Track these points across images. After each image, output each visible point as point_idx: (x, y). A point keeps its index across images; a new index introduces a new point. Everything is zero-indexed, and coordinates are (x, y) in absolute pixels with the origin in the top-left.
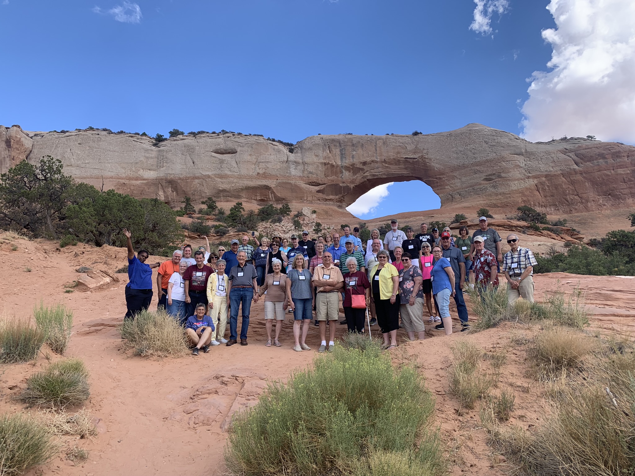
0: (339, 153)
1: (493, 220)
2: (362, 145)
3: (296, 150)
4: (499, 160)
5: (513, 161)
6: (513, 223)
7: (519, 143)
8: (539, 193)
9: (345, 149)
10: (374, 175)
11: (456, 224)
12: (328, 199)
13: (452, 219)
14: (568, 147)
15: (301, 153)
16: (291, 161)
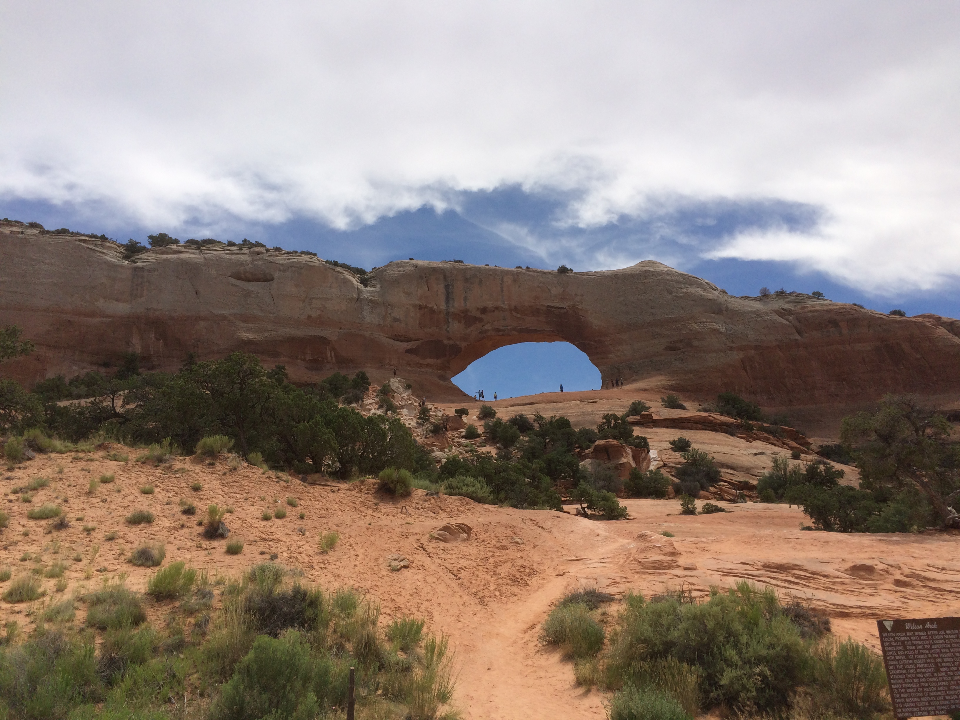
0: (443, 291)
1: (688, 413)
2: (481, 281)
3: (373, 282)
4: (689, 320)
5: (708, 322)
6: (717, 419)
7: (718, 297)
8: (747, 372)
9: (453, 286)
10: (499, 330)
11: (635, 417)
12: (424, 365)
13: (626, 407)
14: (787, 306)
15: (381, 287)
16: (364, 299)
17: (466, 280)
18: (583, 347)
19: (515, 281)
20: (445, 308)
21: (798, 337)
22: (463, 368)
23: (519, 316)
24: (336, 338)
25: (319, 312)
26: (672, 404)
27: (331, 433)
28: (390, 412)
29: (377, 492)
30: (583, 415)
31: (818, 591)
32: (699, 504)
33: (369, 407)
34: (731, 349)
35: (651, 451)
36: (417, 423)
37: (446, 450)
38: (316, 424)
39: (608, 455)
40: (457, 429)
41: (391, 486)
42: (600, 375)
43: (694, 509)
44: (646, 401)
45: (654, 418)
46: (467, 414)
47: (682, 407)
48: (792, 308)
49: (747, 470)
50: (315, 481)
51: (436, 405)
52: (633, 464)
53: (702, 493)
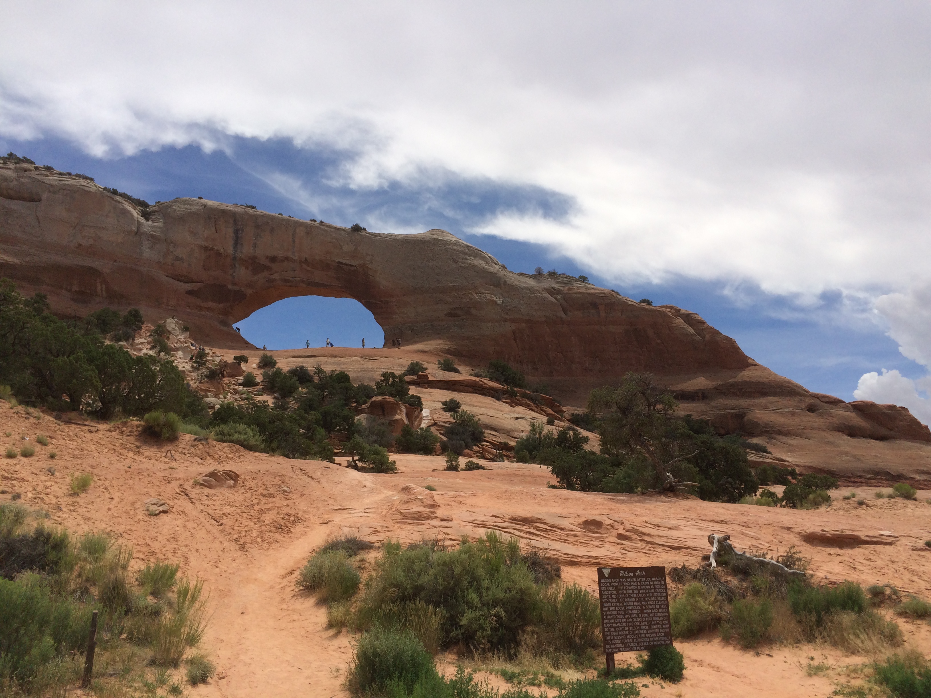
0: (232, 235)
1: (460, 377)
2: (272, 230)
3: (155, 216)
4: (470, 290)
5: (487, 293)
6: (487, 384)
7: (498, 271)
8: (516, 342)
9: (243, 231)
10: (286, 281)
11: (412, 377)
12: (205, 308)
13: (404, 367)
14: (556, 286)
15: (164, 223)
16: (144, 233)
17: (257, 227)
18: (369, 306)
19: (308, 233)
20: (232, 253)
21: (562, 314)
22: (247, 315)
23: (309, 268)
24: (108, 271)
25: (91, 242)
26: (448, 367)
27: (94, 371)
28: (164, 354)
29: (140, 435)
30: (364, 371)
31: (554, 541)
32: (462, 461)
33: (140, 346)
34: (505, 320)
35: (424, 410)
36: (192, 367)
37: (221, 396)
38: (78, 359)
39: (383, 412)
40: (233, 376)
41: (157, 429)
42: (383, 334)
43: (458, 465)
44: (423, 363)
45: (430, 379)
46: (247, 361)
47: (456, 371)
48: (561, 288)
49: (508, 433)
50: (71, 419)
51: (214, 350)
52: (406, 421)
53: (466, 451)
